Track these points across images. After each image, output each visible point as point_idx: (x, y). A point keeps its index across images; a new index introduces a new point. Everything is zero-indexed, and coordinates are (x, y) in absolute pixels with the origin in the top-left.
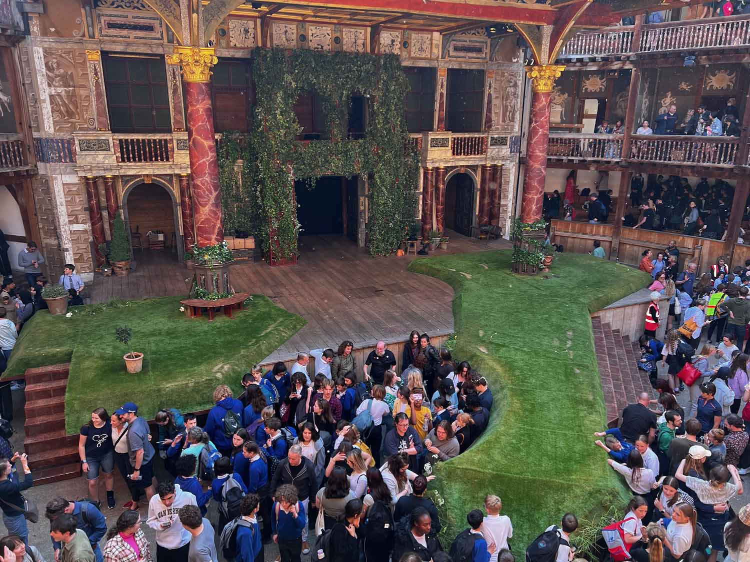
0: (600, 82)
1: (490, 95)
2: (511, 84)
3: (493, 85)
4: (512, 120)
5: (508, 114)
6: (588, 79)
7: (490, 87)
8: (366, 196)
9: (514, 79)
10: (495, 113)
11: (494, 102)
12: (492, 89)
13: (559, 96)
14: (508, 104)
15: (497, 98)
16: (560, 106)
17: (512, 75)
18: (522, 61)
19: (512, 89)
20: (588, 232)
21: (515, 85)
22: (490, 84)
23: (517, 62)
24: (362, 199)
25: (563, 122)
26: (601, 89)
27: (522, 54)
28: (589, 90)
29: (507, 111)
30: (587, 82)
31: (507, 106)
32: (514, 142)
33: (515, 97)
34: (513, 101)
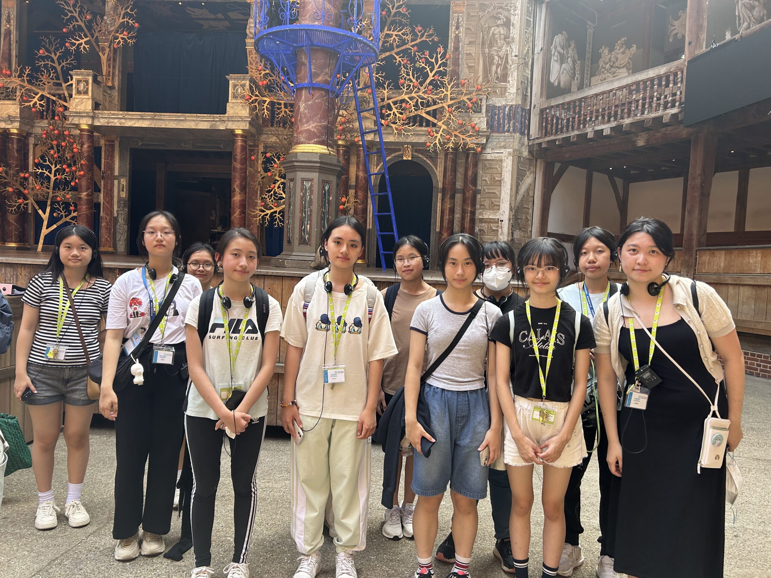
1: (457, 37)
2: (499, 22)
3: (464, 24)
4: (504, 78)
5: (494, 68)
6: (678, 18)
7: (457, 28)
9: (506, 13)
10: (469, 67)
11: (465, 49)
12: (461, 28)
14: (495, 53)
15: (470, 43)
17: (501, 8)
19: (502, 30)
21: (508, 24)
22: (458, 22)
29: (491, 63)
30: (675, 22)
31: (491, 58)
32: (509, 115)
33: (508, 43)
34: (504, 48)
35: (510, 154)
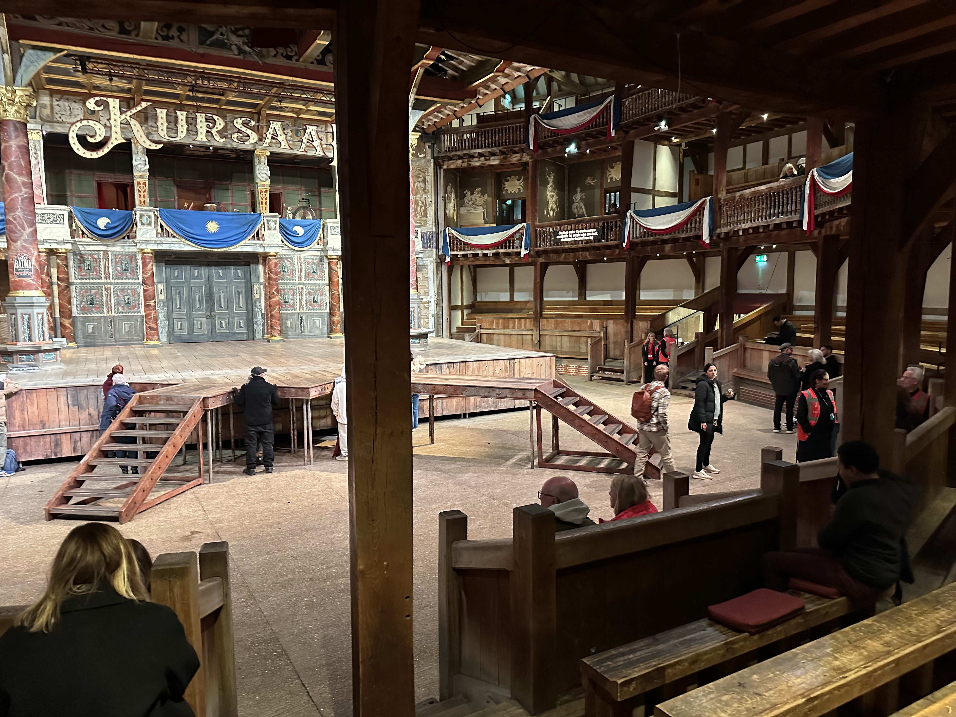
0: (518, 182)
2: (420, 180)
4: (425, 214)
5: (419, 208)
6: (507, 181)
8: (261, 284)
9: (423, 174)
13: (480, 197)
14: (419, 199)
16: (481, 208)
18: (429, 157)
19: (422, 185)
20: (510, 327)
21: (425, 181)
23: (424, 157)
24: (256, 287)
25: (486, 222)
26: (519, 189)
27: (429, 151)
28: (509, 192)
29: (417, 206)
30: (506, 183)
31: (417, 201)
32: (429, 237)
33: (425, 193)
34: (424, 196)
35: (432, 261)
